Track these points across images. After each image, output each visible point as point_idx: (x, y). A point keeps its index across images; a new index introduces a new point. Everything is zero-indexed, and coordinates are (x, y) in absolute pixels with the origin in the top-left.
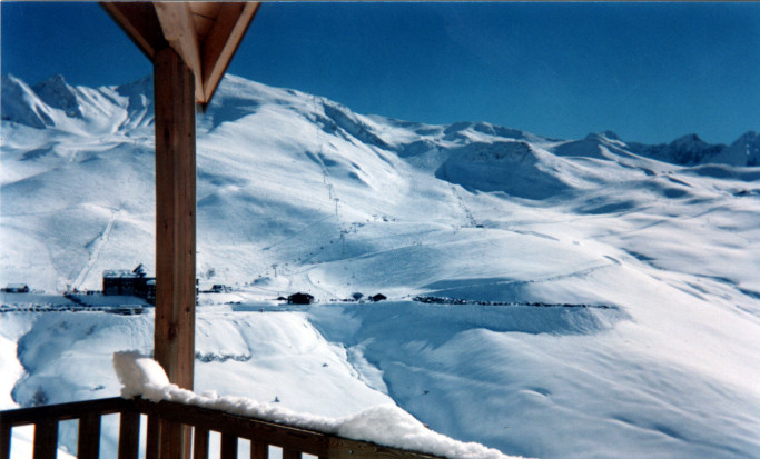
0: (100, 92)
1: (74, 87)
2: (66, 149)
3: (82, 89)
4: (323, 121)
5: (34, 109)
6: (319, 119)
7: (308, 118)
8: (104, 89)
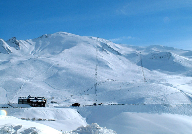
0: (27, 41)
1: (19, 40)
2: (14, 60)
3: (21, 41)
4: (100, 47)
5: (6, 48)
6: (98, 47)
7: (94, 47)
8: (28, 40)
